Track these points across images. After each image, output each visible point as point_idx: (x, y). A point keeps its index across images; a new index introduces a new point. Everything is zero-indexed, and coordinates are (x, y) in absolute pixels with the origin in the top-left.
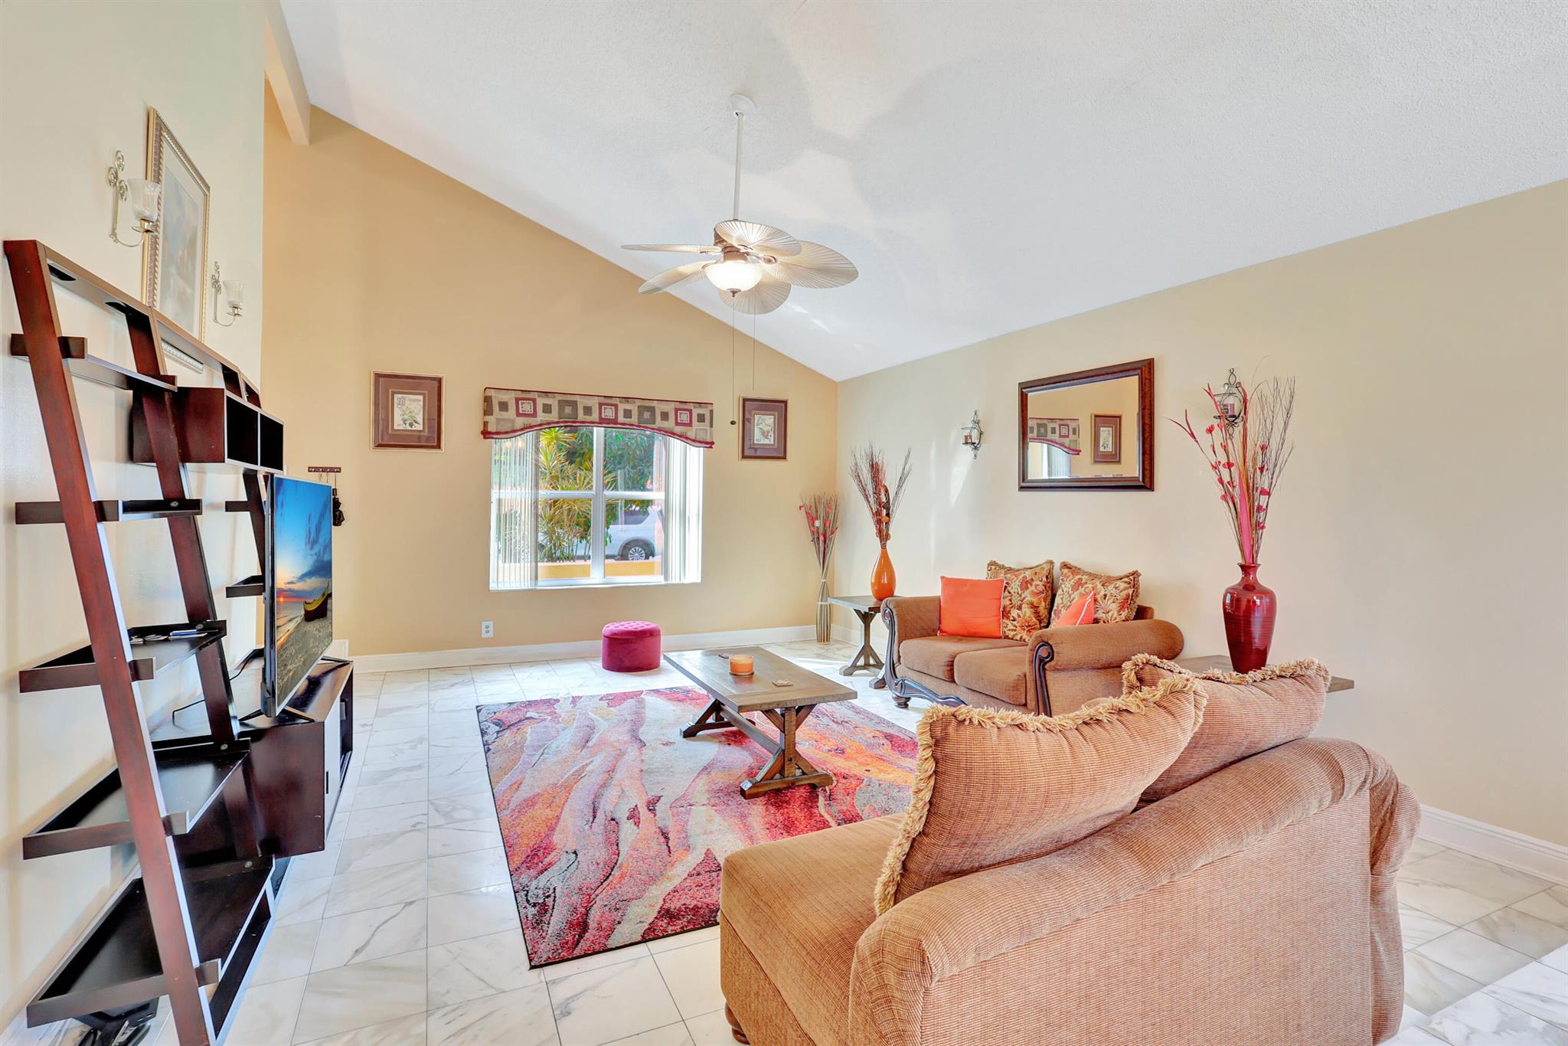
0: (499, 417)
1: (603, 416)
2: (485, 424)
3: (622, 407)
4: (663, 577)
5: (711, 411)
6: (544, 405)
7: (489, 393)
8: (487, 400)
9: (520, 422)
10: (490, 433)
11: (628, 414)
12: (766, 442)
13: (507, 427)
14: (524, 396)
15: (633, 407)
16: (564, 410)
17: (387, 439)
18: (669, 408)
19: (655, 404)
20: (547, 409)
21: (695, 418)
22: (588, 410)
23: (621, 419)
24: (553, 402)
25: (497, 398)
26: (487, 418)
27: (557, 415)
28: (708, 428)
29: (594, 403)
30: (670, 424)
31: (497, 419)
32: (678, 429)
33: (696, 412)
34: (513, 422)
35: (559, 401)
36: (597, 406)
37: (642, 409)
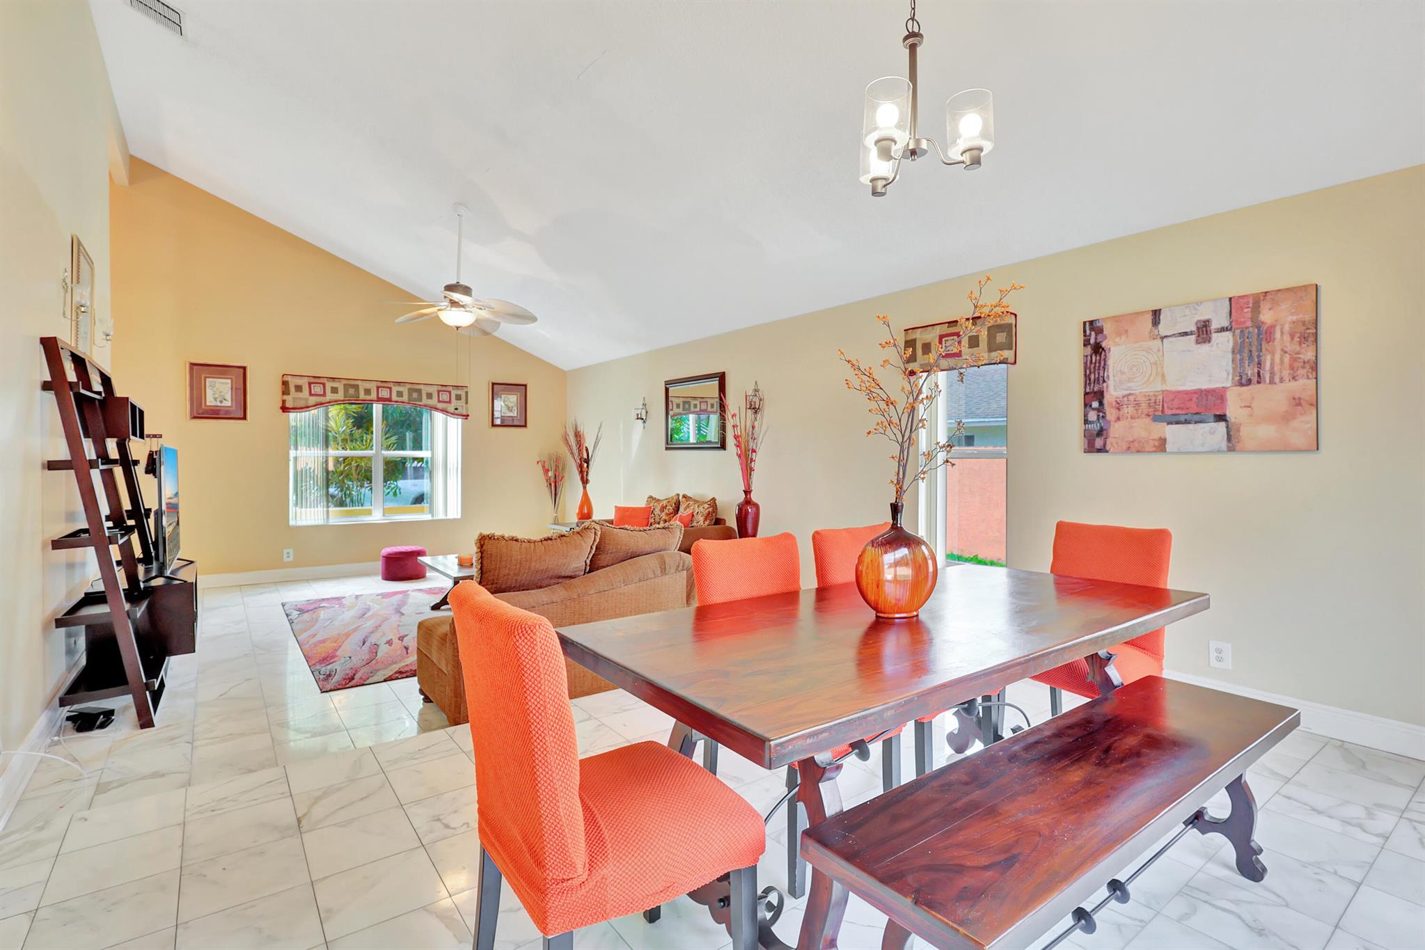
0: (295, 396)
1: (380, 396)
2: (284, 402)
3: (395, 389)
4: (430, 515)
5: (467, 393)
6: (332, 388)
7: (286, 378)
8: (285, 383)
9: (313, 400)
10: (288, 408)
11: (400, 394)
12: (511, 414)
13: (302, 404)
14: (315, 380)
15: (404, 390)
16: (348, 391)
17: (202, 412)
18: (433, 390)
19: (422, 387)
20: (334, 390)
21: (453, 397)
22: (368, 392)
23: (394, 398)
24: (340, 386)
25: (293, 382)
26: (286, 397)
27: (343, 395)
28: (464, 405)
29: (372, 386)
30: (434, 402)
31: (294, 398)
32: (440, 406)
33: (454, 393)
34: (307, 400)
35: (345, 385)
36: (375, 389)
37: (411, 391)
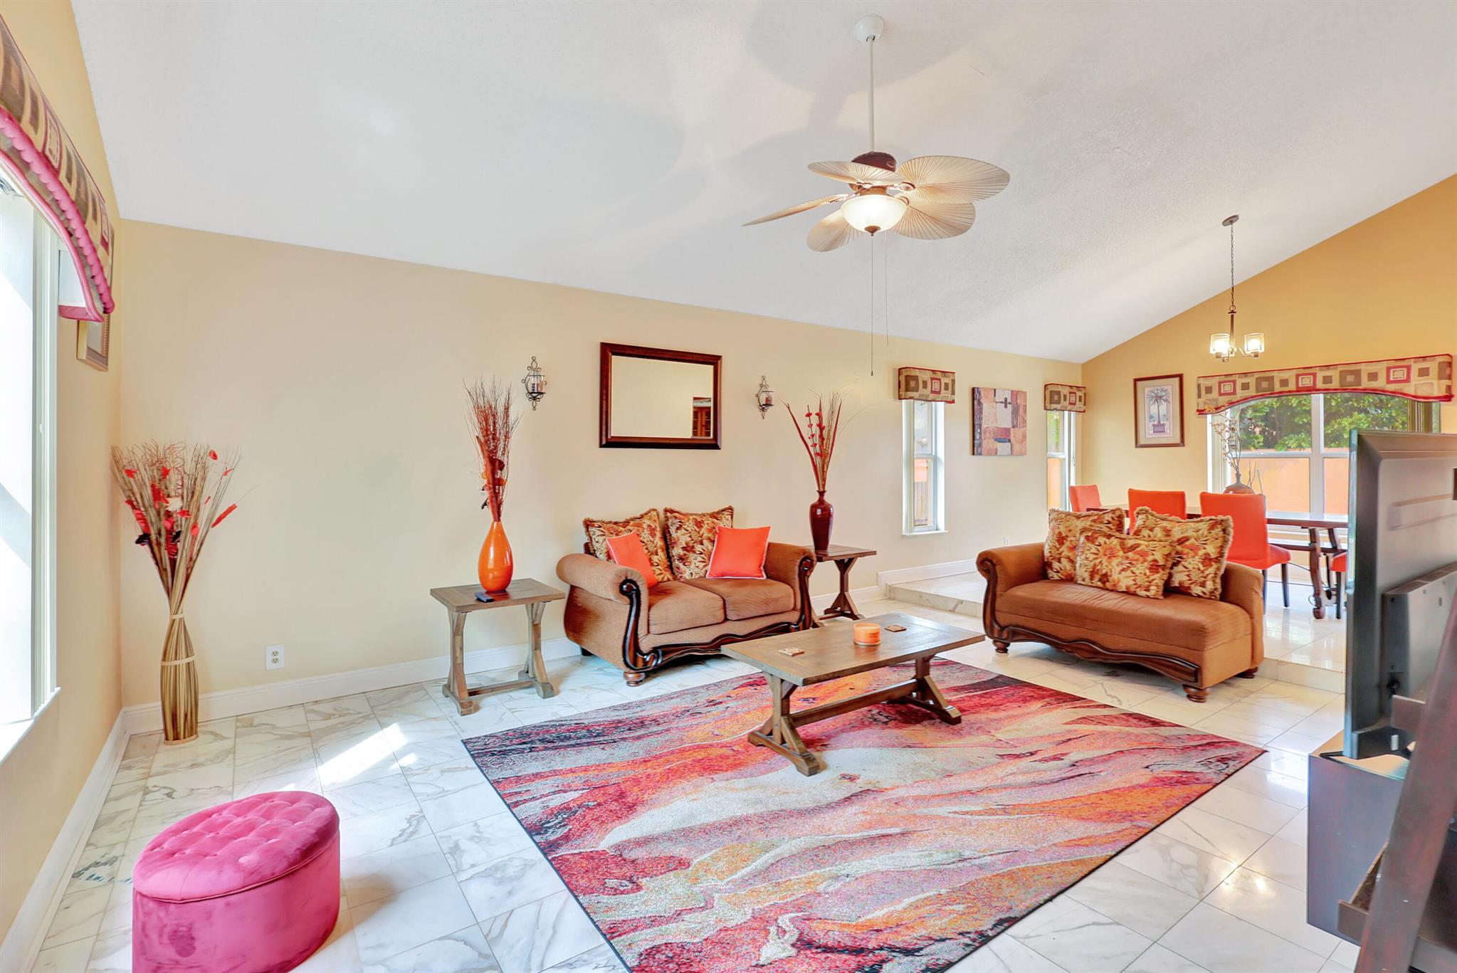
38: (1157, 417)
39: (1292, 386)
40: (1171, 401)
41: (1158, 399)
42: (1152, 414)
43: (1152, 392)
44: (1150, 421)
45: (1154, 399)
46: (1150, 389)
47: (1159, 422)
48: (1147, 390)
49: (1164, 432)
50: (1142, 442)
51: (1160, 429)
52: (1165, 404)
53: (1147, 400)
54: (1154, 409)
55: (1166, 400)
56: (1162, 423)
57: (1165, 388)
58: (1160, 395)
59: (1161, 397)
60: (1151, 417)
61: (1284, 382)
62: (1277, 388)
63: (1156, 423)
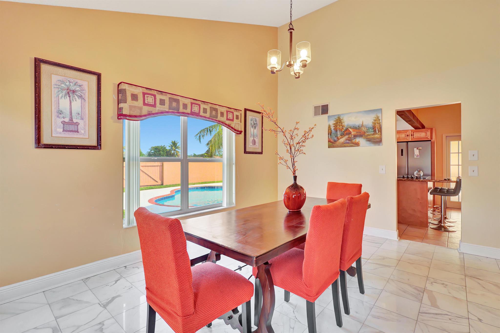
38: (68, 113)
39: (188, 111)
40: (87, 100)
41: (70, 93)
42: (61, 107)
43: (63, 82)
44: (58, 117)
45: (64, 92)
46: (60, 78)
47: (71, 119)
48: (55, 79)
49: (78, 132)
50: (45, 140)
51: (72, 128)
52: (79, 101)
53: (55, 91)
54: (64, 103)
55: (80, 97)
56: (75, 121)
57: (80, 82)
58: (73, 88)
59: (74, 92)
60: (60, 112)
61: (185, 106)
62: (181, 110)
63: (67, 120)
